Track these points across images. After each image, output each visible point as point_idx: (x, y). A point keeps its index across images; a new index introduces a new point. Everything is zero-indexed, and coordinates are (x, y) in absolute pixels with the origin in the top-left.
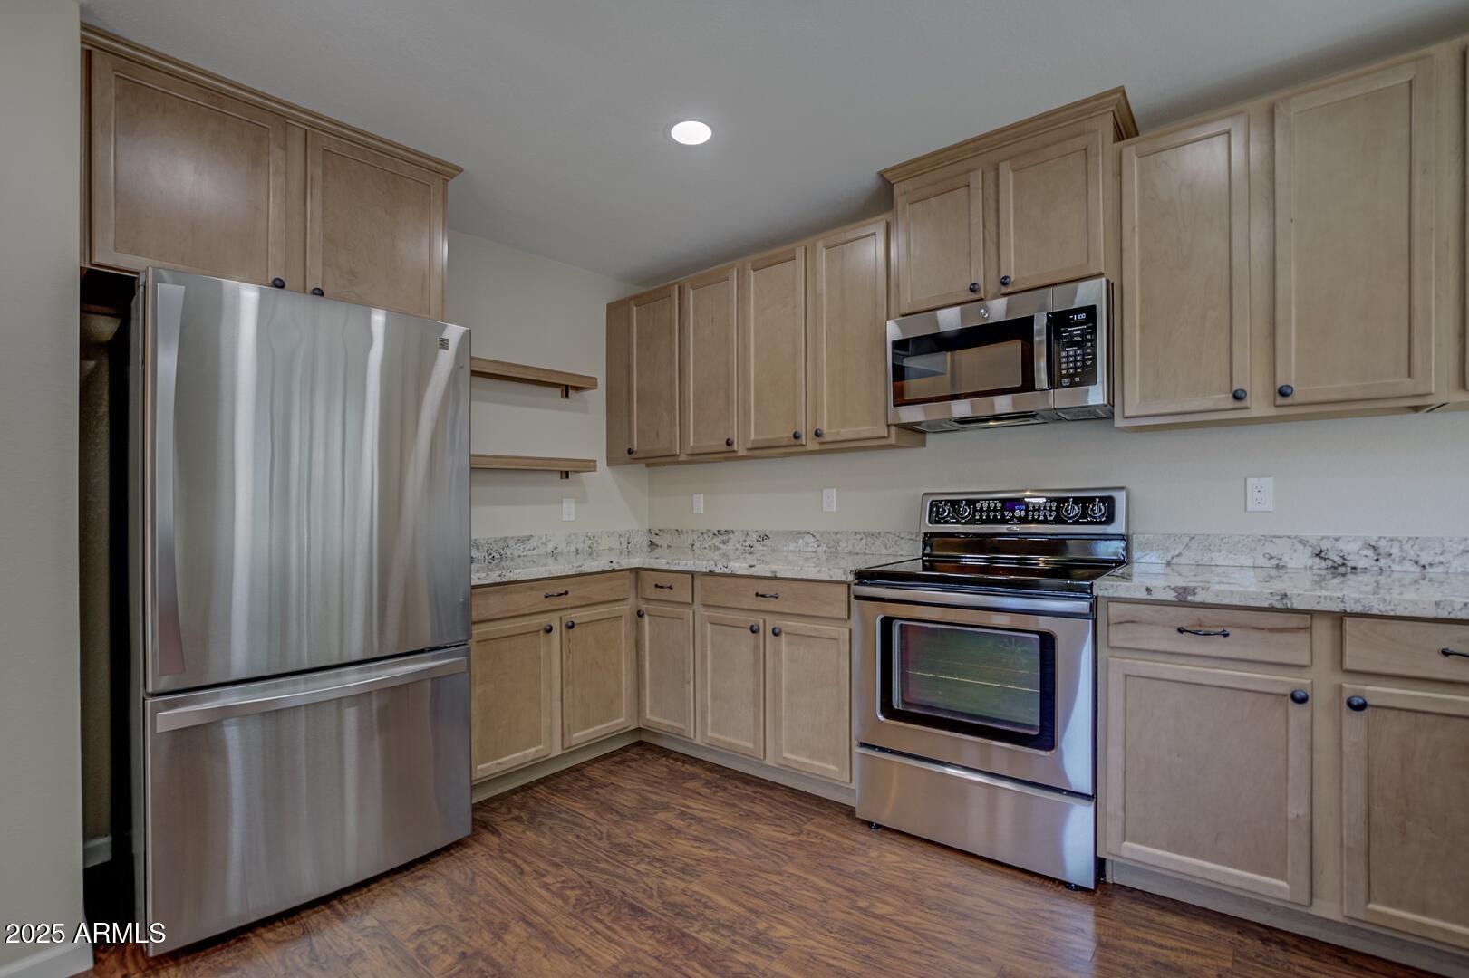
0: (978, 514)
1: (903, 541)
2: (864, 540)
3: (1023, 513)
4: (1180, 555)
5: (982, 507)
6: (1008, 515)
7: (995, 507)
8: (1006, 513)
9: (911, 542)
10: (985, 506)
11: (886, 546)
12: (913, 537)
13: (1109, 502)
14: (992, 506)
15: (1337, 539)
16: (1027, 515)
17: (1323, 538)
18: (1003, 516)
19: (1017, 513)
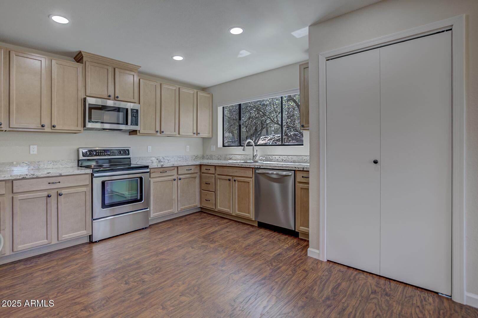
0: (97, 154)
1: (69, 163)
2: (52, 164)
3: (109, 153)
4: (138, 161)
5: (98, 152)
6: (106, 154)
7: (102, 152)
8: (105, 153)
9: (72, 163)
10: (99, 151)
11: (62, 165)
12: (73, 161)
13: (128, 150)
14: (101, 151)
15: (159, 157)
16: (110, 154)
17: (158, 157)
18: (104, 154)
19: (108, 153)
